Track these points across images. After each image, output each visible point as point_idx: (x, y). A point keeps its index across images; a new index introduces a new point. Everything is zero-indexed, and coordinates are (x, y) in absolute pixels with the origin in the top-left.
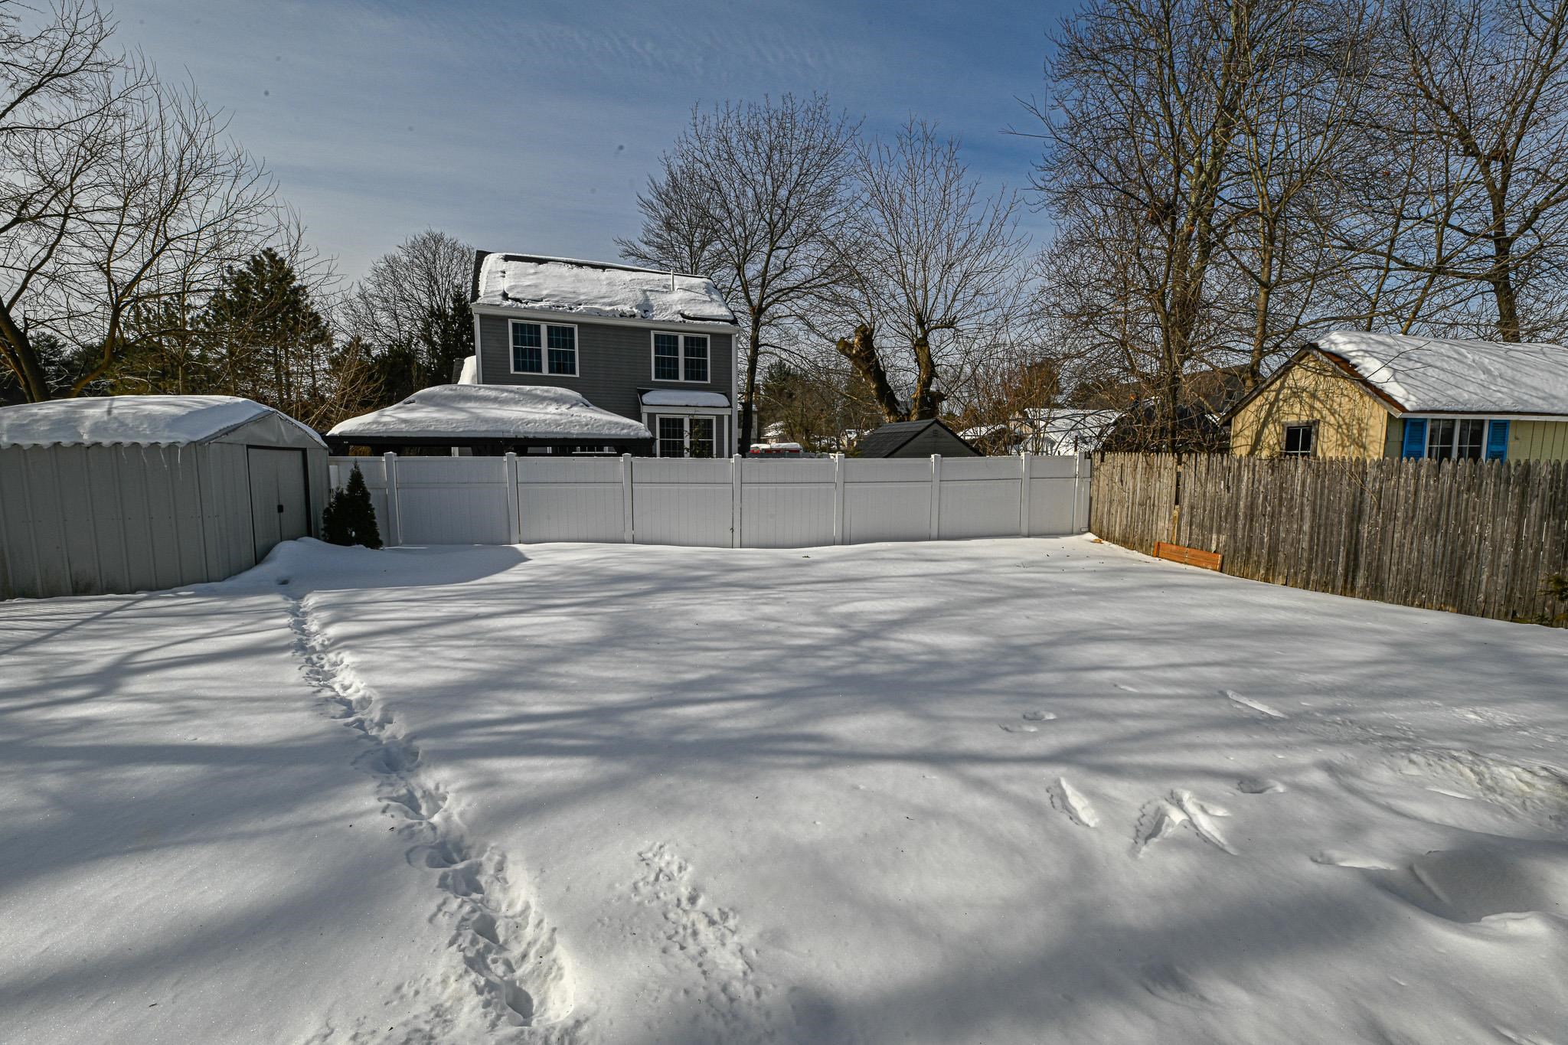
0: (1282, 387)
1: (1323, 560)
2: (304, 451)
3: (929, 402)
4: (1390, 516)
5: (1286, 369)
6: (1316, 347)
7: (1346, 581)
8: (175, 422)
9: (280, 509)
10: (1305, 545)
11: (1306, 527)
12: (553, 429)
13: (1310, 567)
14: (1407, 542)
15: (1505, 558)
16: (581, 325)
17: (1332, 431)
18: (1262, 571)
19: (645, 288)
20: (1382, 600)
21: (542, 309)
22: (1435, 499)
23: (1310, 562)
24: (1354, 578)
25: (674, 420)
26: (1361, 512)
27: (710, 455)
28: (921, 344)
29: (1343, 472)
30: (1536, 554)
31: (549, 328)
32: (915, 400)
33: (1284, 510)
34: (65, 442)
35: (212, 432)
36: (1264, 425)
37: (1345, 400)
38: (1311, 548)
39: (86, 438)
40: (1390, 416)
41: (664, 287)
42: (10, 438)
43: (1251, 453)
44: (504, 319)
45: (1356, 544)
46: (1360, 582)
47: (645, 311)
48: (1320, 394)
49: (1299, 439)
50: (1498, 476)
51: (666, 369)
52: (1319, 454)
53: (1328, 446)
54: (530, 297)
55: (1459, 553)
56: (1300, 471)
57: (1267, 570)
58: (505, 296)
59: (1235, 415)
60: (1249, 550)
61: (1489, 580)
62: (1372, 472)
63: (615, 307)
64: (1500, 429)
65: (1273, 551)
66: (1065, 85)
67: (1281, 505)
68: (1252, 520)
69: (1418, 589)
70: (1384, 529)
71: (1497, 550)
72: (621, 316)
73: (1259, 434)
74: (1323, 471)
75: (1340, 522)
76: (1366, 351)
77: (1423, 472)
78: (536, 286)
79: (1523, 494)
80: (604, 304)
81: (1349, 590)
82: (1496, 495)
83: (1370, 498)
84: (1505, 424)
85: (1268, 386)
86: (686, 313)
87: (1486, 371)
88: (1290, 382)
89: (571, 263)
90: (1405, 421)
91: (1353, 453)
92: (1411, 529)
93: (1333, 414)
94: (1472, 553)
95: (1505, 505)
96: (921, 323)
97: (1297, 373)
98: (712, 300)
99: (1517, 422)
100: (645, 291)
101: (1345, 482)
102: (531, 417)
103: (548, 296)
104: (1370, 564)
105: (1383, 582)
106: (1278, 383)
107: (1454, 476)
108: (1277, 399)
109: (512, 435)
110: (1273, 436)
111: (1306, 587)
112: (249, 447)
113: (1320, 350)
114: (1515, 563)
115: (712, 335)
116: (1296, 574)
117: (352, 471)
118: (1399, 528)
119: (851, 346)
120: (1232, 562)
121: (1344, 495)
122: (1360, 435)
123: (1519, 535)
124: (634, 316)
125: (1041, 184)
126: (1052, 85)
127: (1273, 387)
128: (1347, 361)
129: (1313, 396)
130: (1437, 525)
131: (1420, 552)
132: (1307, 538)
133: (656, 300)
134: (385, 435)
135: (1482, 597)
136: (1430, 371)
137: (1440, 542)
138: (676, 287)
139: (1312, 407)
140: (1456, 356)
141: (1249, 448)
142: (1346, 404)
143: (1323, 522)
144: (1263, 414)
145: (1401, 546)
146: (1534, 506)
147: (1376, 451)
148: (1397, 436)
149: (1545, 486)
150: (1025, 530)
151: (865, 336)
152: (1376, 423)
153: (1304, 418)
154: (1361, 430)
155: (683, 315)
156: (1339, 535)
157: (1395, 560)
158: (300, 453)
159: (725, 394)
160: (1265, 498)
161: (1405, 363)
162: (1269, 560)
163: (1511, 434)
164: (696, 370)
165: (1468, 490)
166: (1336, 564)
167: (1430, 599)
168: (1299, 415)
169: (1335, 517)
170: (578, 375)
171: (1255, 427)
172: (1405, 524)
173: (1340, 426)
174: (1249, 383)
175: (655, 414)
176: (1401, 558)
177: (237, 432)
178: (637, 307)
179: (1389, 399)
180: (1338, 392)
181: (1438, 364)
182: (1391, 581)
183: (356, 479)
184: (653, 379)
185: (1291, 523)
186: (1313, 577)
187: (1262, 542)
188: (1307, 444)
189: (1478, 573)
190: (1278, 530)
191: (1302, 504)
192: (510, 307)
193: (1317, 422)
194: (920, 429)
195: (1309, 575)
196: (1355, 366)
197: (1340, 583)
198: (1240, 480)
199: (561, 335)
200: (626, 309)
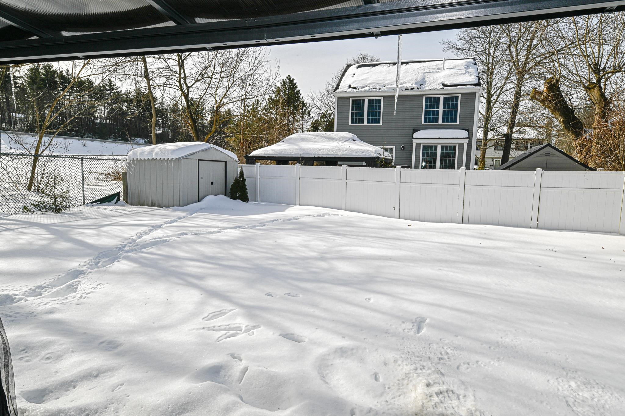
2: (226, 162)
8: (173, 151)
9: (212, 183)
12: (331, 153)
16: (385, 97)
19: (426, 71)
21: (365, 91)
25: (432, 147)
27: (453, 168)
31: (369, 100)
34: (150, 158)
35: (184, 155)
39: (154, 157)
41: (438, 69)
42: (140, 157)
44: (348, 98)
47: (420, 85)
51: (431, 117)
54: (361, 86)
58: (350, 87)
63: (403, 85)
72: (406, 89)
78: (365, 79)
86: (446, 83)
89: (390, 64)
98: (467, 72)
100: (423, 73)
102: (322, 147)
103: (370, 83)
109: (313, 156)
112: (199, 160)
115: (462, 94)
119: (541, 93)
124: (413, 88)
134: (266, 156)
138: (445, 68)
151: (551, 85)
155: (443, 85)
158: (224, 163)
159: (467, 130)
164: (450, 117)
170: (381, 124)
175: (420, 144)
177: (194, 155)
178: (416, 83)
183: (242, 173)
184: (423, 123)
192: (350, 92)
194: (534, 151)
199: (374, 103)
200: (409, 85)
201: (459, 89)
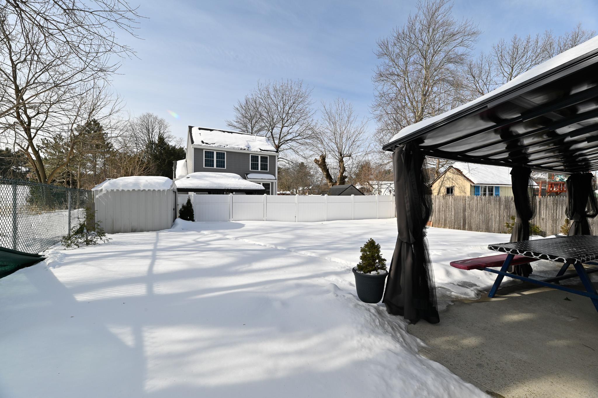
0: (445, 177)
1: (457, 222)
2: (176, 192)
3: (342, 179)
4: (472, 210)
5: (445, 172)
6: (452, 167)
7: (463, 227)
10: (453, 218)
11: (453, 214)
13: (454, 224)
14: (476, 216)
15: (497, 219)
16: (227, 152)
17: (458, 189)
18: (443, 226)
19: (247, 140)
20: (472, 231)
21: (215, 147)
22: (481, 206)
23: (454, 223)
24: (465, 226)
26: (465, 209)
28: (341, 161)
29: (461, 199)
30: (504, 218)
31: (217, 153)
32: (338, 178)
33: (447, 209)
35: (170, 187)
36: (441, 187)
37: (460, 181)
38: (454, 219)
40: (471, 185)
41: (253, 140)
43: (438, 194)
44: (202, 150)
45: (465, 217)
46: (467, 227)
47: (248, 148)
48: (454, 179)
49: (450, 191)
50: (494, 200)
51: (255, 167)
52: (455, 195)
53: (457, 192)
54: (212, 142)
55: (488, 218)
56: (450, 199)
57: (444, 225)
58: (203, 142)
59: (433, 184)
60: (439, 220)
61: (494, 225)
62: (467, 199)
63: (239, 146)
64: (497, 188)
65: (445, 220)
66: (377, 84)
67: (446, 208)
68: (439, 212)
69: (480, 228)
70: (471, 214)
71: (495, 218)
72: (241, 149)
73: (440, 189)
74: (456, 199)
75: (461, 212)
76: (464, 168)
77: (478, 199)
78: (212, 139)
79: (500, 204)
80: (235, 145)
81: (464, 229)
82: (494, 204)
83: (467, 206)
84: (498, 187)
85: (441, 176)
86: (261, 149)
87: (493, 174)
88: (446, 176)
89: (221, 131)
90: (475, 186)
91: (463, 194)
92: (477, 213)
93: (457, 184)
94: (490, 219)
95: (496, 206)
96: (341, 155)
97: (448, 173)
98: (269, 145)
99: (501, 187)
100: (247, 141)
101: (461, 202)
103: (217, 142)
104: (468, 222)
105: (472, 227)
106: (444, 176)
107: (485, 200)
108: (443, 180)
110: (443, 191)
111: (454, 229)
113: (453, 168)
114: (499, 220)
115: (269, 156)
116: (451, 226)
117: (188, 199)
118: (474, 213)
119: (319, 161)
120: (435, 224)
121: (461, 205)
122: (464, 190)
123: (500, 214)
124: (245, 149)
125: (371, 112)
126: (374, 83)
127: (442, 177)
128: (460, 171)
129: (453, 179)
130: (482, 212)
131: (480, 219)
132: (453, 216)
133: (251, 144)
135: (493, 229)
136: (480, 174)
137: (483, 216)
138: (257, 140)
139: (452, 182)
140: (486, 170)
141: (437, 193)
142: (461, 182)
143: (457, 212)
144: (440, 184)
145: (475, 217)
146: (502, 207)
147: (468, 194)
148: (473, 190)
149: (504, 202)
150: (378, 217)
151: (323, 158)
152: (468, 186)
153: (451, 185)
154: (464, 189)
155: (260, 149)
156: (461, 215)
157: (474, 221)
159: (273, 175)
160: (442, 207)
161: (473, 171)
162: (445, 223)
163: (500, 190)
164: (264, 167)
165: (488, 203)
166: (461, 223)
167: (482, 230)
168: (449, 185)
169: (459, 211)
170: (225, 168)
171: (438, 188)
172: (475, 212)
173: (459, 188)
174: (436, 175)
176: (475, 220)
178: (246, 146)
179: (470, 181)
180: (458, 178)
181: (481, 172)
182: (474, 226)
183: (189, 201)
184: (250, 170)
185: (449, 213)
186: (455, 227)
187: (442, 217)
188: (452, 193)
189: (492, 224)
190: (446, 215)
191: (451, 208)
192: (204, 146)
193: (454, 186)
194: (347, 187)
195: (454, 226)
196: (462, 172)
197: (462, 228)
198: (436, 202)
199: (220, 155)
200: (243, 147)
201: (269, 153)
